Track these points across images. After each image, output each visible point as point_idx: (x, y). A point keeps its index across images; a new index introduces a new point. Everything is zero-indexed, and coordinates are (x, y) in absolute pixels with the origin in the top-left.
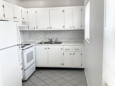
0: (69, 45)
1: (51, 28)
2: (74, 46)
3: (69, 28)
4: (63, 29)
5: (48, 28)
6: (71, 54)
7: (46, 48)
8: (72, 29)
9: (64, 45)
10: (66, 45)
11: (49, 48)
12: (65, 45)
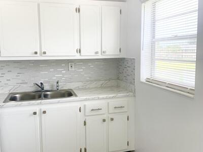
0: (99, 99)
1: (45, 53)
2: (113, 100)
3: (93, 54)
4: (78, 57)
5: (36, 53)
6: (104, 121)
7: (35, 113)
8: (100, 56)
9: (86, 100)
10: (93, 99)
11: (44, 112)
12: (89, 100)
